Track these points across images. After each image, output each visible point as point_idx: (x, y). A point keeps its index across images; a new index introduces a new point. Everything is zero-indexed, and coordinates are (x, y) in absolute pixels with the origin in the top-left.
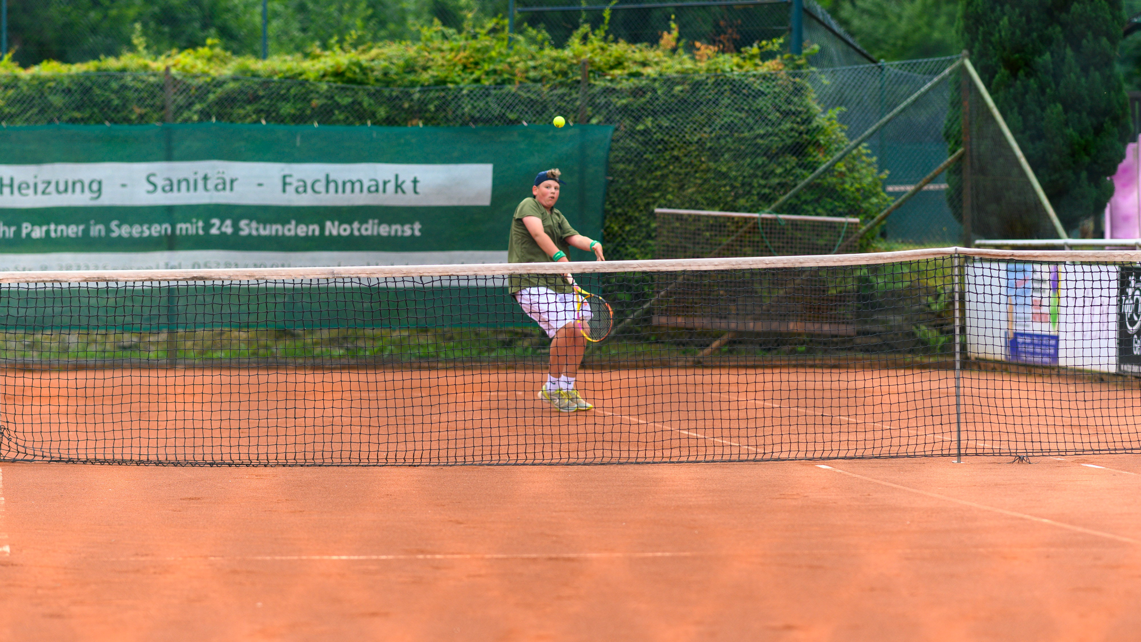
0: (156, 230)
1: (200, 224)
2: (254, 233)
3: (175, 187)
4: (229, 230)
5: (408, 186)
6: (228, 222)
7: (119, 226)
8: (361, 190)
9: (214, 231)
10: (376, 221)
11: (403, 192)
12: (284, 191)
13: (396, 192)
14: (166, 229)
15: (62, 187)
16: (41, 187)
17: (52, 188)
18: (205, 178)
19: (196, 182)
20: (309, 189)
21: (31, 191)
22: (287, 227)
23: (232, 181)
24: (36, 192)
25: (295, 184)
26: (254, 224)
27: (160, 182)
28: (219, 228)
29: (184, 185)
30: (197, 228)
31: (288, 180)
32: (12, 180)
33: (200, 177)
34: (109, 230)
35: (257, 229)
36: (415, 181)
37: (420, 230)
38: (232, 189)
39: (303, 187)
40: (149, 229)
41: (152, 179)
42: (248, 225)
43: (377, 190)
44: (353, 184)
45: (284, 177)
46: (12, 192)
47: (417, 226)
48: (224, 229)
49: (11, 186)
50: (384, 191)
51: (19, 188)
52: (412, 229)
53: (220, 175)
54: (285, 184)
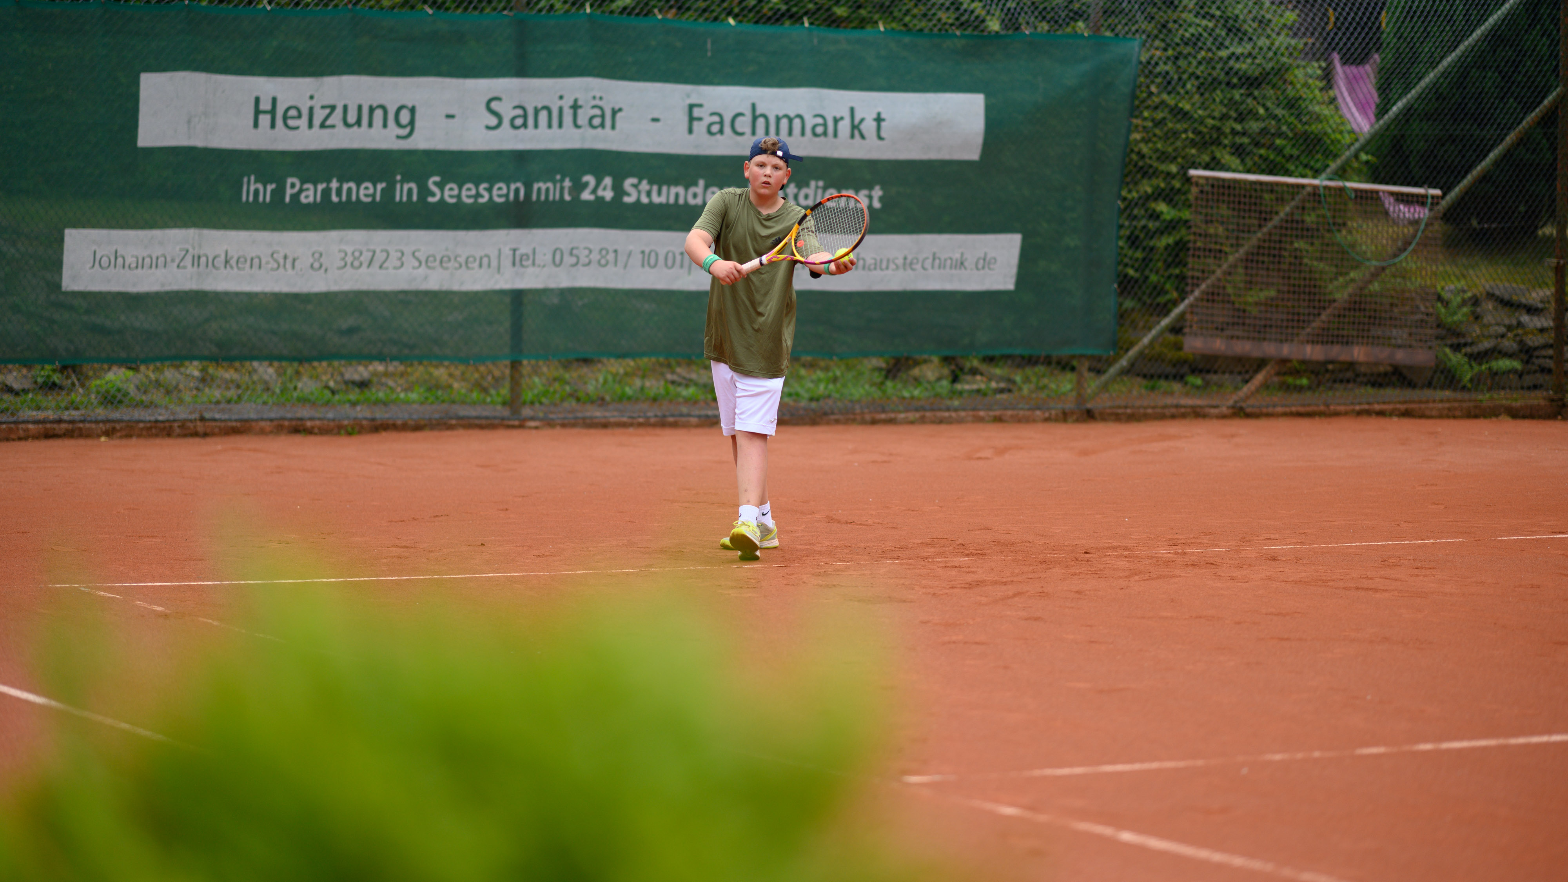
0: (500, 193)
1: (567, 183)
2: (645, 200)
3: (531, 121)
4: (608, 195)
5: (869, 127)
6: (608, 181)
7: (441, 186)
8: (803, 133)
9: (586, 196)
10: (821, 183)
11: (863, 137)
12: (690, 131)
13: (852, 136)
14: (517, 191)
15: (352, 118)
16: (320, 115)
17: (336, 118)
18: (575, 107)
19: (561, 110)
20: (727, 129)
21: (303, 122)
22: (692, 190)
23: (614, 112)
24: (310, 125)
25: (708, 120)
26: (644, 185)
27: (507, 110)
28: (594, 191)
29: (543, 116)
30: (562, 189)
31: (696, 112)
32: (274, 100)
33: (567, 103)
34: (425, 191)
35: (649, 194)
36: (879, 119)
37: (881, 199)
38: (613, 127)
39: (717, 127)
40: (489, 190)
41: (494, 105)
42: (635, 186)
43: (825, 134)
44: (791, 120)
45: (691, 107)
46: (273, 125)
47: (877, 192)
48: (600, 193)
49: (273, 112)
50: (835, 135)
51: (285, 118)
52: (870, 197)
53: (597, 102)
54: (692, 119)
